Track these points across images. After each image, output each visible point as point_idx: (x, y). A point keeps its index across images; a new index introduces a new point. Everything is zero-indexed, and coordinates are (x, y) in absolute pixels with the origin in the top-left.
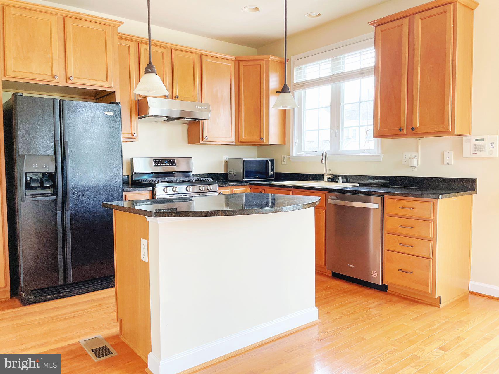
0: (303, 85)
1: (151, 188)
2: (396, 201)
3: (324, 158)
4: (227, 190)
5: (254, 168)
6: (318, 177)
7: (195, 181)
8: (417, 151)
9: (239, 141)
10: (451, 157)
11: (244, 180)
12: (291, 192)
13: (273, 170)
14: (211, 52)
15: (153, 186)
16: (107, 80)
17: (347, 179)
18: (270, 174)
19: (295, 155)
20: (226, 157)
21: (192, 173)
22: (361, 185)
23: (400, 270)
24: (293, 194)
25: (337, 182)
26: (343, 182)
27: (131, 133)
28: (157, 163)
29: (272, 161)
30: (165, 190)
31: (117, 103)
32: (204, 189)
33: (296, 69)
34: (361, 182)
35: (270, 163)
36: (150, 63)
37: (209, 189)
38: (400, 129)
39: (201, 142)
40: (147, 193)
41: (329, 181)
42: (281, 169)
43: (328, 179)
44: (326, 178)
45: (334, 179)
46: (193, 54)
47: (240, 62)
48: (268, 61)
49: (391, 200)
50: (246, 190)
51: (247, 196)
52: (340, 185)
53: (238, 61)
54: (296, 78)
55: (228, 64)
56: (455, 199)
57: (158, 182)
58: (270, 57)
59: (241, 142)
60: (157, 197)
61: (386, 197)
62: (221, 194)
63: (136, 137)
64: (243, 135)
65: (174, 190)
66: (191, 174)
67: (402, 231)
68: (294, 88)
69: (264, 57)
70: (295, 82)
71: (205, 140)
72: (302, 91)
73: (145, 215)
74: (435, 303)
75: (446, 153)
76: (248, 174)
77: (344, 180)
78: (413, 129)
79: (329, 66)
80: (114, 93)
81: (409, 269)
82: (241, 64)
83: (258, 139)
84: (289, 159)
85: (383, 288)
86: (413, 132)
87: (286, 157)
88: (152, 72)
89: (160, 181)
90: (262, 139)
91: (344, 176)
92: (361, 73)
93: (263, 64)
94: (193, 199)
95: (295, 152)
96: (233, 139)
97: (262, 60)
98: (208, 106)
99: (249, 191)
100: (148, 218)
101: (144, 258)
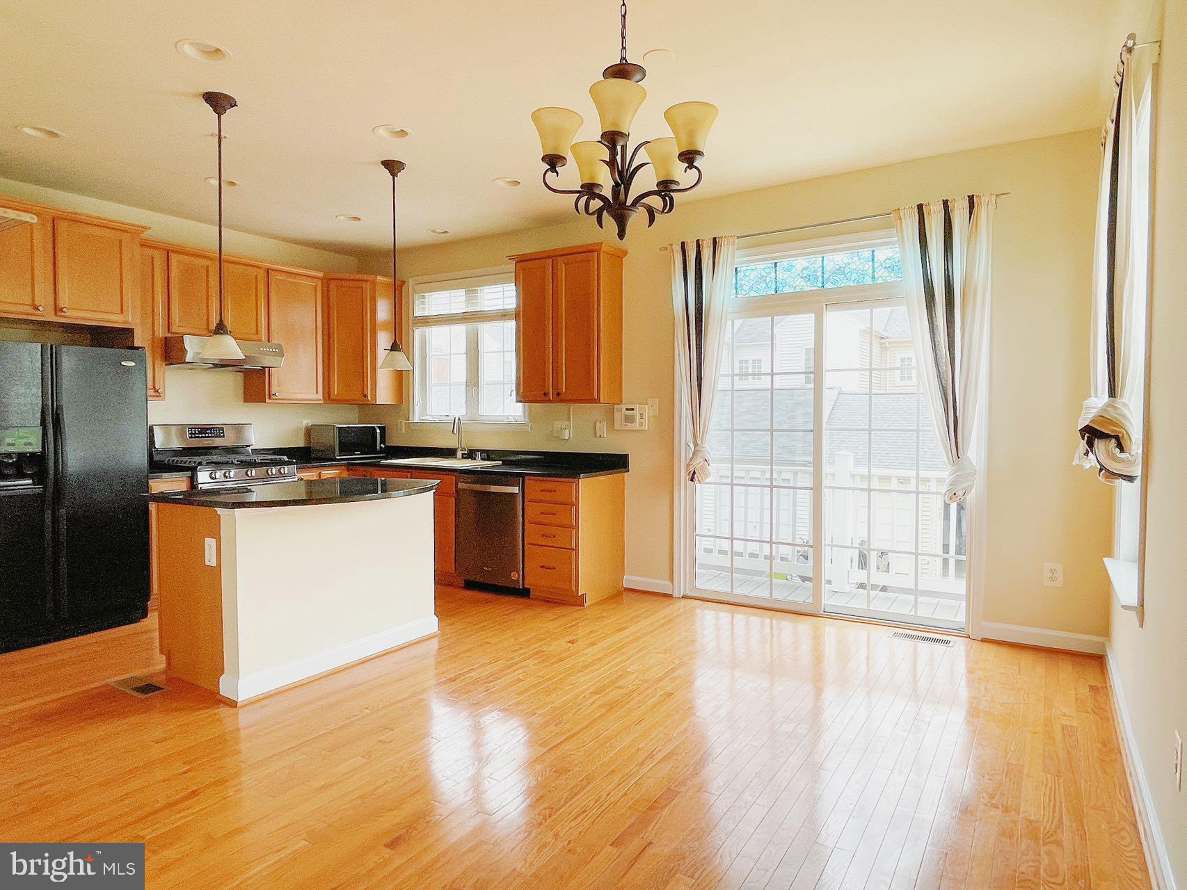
0: (426, 321)
1: (189, 473)
2: (537, 483)
3: (456, 425)
4: (311, 475)
5: (351, 438)
6: (450, 453)
7: (260, 461)
8: (569, 419)
9: (328, 397)
10: (603, 428)
11: (338, 458)
12: (409, 475)
13: (383, 441)
14: (282, 265)
15: (193, 470)
16: (122, 312)
17: (488, 455)
18: (378, 447)
19: (416, 420)
20: (307, 421)
21: (252, 447)
22: (505, 463)
23: (543, 567)
24: (414, 476)
25: (475, 459)
26: (482, 459)
27: (154, 388)
28: (194, 434)
29: (383, 429)
30: (213, 476)
31: (137, 348)
32: (274, 473)
33: (416, 296)
34: (505, 458)
35: (378, 431)
36: (221, 321)
37: (270, 474)
38: (545, 394)
39: (267, 400)
40: (183, 481)
41: (465, 458)
42: (396, 440)
43: (463, 454)
44: (459, 454)
45: (470, 455)
46: (256, 269)
47: (331, 282)
48: (374, 283)
49: (532, 482)
50: (341, 474)
51: (342, 482)
52: (477, 464)
53: (327, 281)
54: (417, 308)
55: (312, 283)
56: (602, 478)
57: (200, 464)
58: (378, 278)
59: (333, 400)
60: (200, 486)
61: (527, 478)
62: (302, 479)
63: (161, 394)
64: (335, 390)
65: (227, 475)
66: (249, 449)
67: (544, 519)
68: (414, 324)
69: (370, 277)
70: (416, 315)
71: (274, 397)
72: (427, 330)
73: (214, 507)
74: (579, 602)
75: (598, 424)
76: (346, 447)
77: (485, 455)
78: (558, 394)
79: (463, 298)
80: (131, 331)
81: (551, 565)
82: (333, 285)
83: (360, 397)
84: (408, 426)
85: (524, 593)
86: (559, 397)
87: (404, 422)
88: (226, 333)
89: (204, 463)
90: (366, 396)
91: (482, 451)
92: (503, 315)
93: (367, 287)
94: (253, 488)
95: (416, 417)
96: (320, 396)
97: (367, 281)
98: (279, 347)
99: (345, 475)
100: (220, 511)
101: (211, 560)
